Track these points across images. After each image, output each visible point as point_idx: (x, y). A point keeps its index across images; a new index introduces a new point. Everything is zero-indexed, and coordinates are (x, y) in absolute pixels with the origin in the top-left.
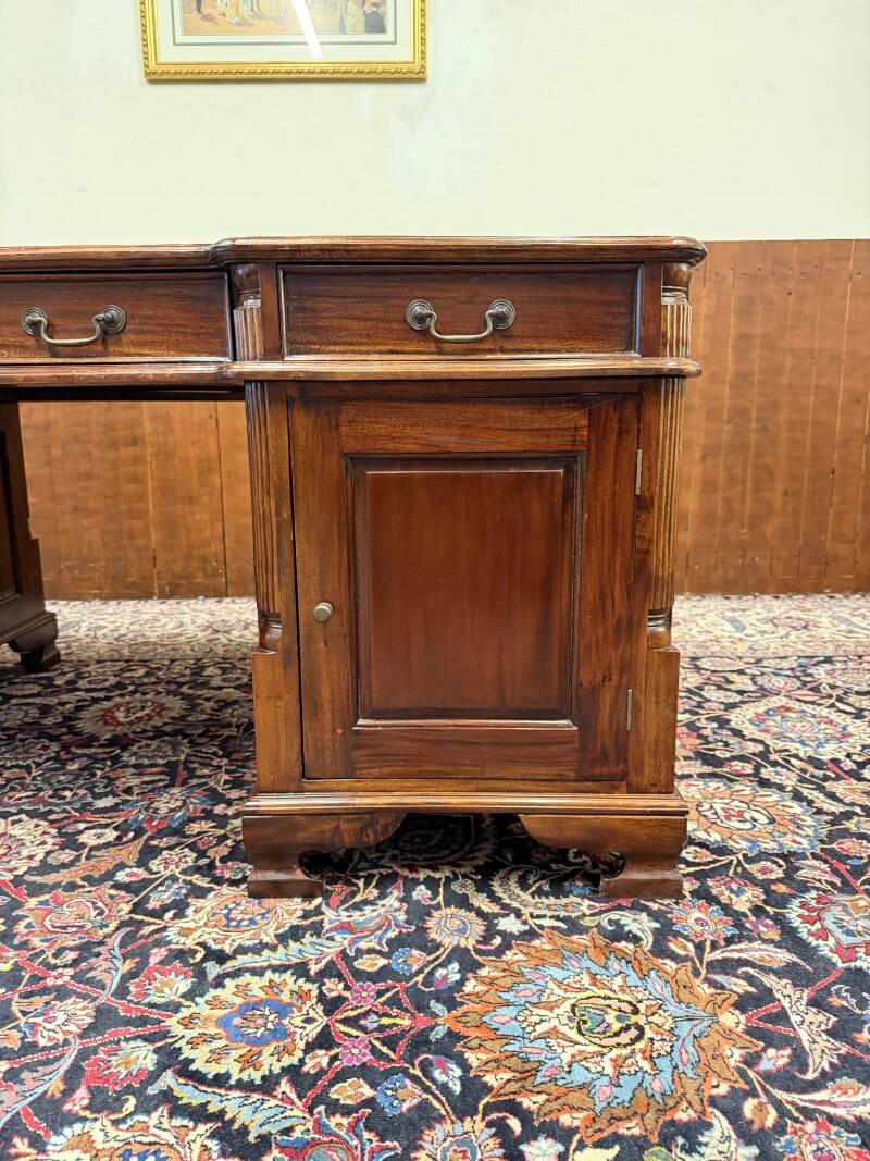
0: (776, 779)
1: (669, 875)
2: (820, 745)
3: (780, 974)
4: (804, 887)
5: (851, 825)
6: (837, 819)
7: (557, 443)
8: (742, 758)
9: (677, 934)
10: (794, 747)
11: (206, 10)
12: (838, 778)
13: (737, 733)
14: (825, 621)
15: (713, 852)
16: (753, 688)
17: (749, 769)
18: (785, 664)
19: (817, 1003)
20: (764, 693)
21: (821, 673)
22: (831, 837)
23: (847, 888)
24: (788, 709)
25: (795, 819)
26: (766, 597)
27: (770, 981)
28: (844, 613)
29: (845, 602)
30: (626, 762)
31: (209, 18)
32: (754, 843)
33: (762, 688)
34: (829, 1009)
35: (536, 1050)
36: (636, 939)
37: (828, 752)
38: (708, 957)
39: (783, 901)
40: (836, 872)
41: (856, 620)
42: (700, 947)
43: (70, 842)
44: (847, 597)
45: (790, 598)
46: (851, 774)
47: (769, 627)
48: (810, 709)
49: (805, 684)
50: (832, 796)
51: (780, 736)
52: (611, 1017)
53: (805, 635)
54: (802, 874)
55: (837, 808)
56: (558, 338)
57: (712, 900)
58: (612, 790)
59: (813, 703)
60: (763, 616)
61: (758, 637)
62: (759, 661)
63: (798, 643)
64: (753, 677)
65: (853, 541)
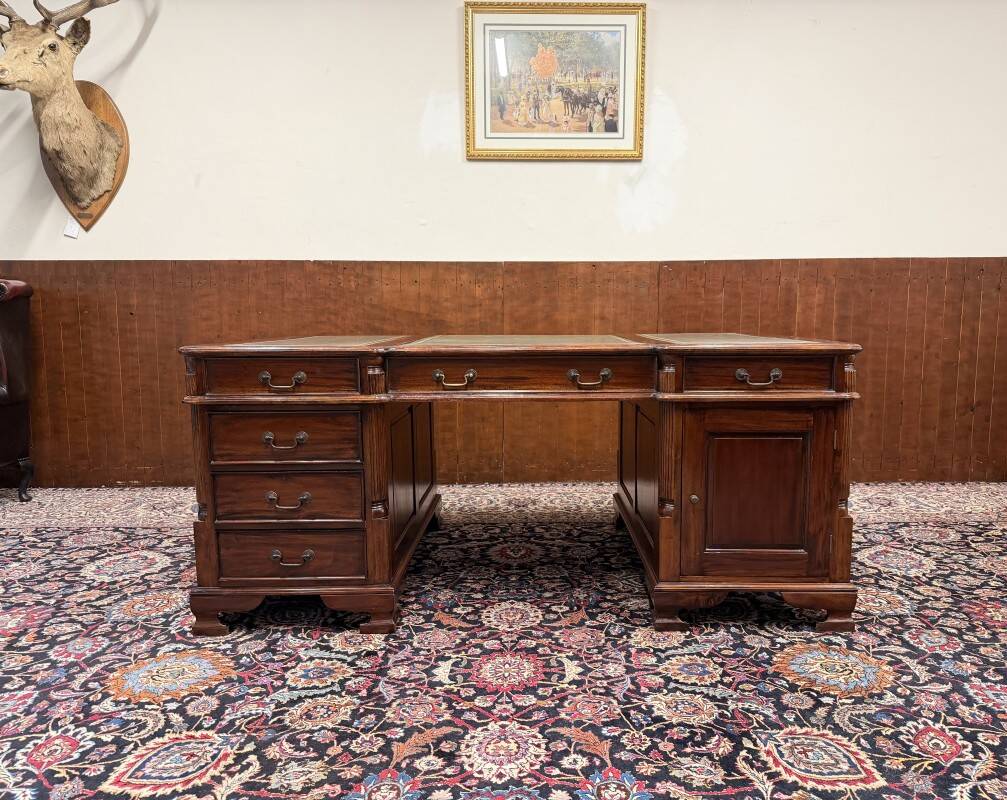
0: (888, 586)
1: (848, 620)
2: (908, 570)
3: (903, 655)
4: (909, 627)
5: (928, 604)
6: (921, 602)
7: (799, 427)
8: (867, 576)
9: (856, 643)
10: (894, 571)
11: (506, 117)
12: (919, 585)
13: (862, 564)
14: (902, 500)
15: (864, 614)
16: (865, 541)
17: (872, 581)
18: (881, 527)
19: (922, 663)
20: (872, 543)
21: (903, 532)
22: (919, 609)
23: (929, 627)
24: (888, 552)
25: (900, 602)
26: (861, 485)
27: (901, 657)
28: (912, 496)
29: (913, 488)
30: (829, 568)
31: (508, 123)
32: (882, 612)
33: (870, 540)
34: (926, 665)
35: (813, 676)
36: (839, 645)
37: (913, 573)
38: (871, 650)
39: (901, 632)
40: (923, 622)
41: (920, 500)
42: (867, 647)
43: (548, 611)
44: (913, 484)
45: (876, 485)
46: (926, 583)
47: (866, 504)
48: (900, 552)
49: (895, 538)
50: (918, 593)
51: (885, 565)
52: (838, 667)
53: (890, 509)
54: (907, 623)
55: (921, 598)
56: (800, 384)
57: (868, 632)
58: (822, 582)
59: (901, 548)
60: (861, 497)
61: (862, 511)
62: (865, 525)
63: (886, 514)
64: (864, 535)
65: (915, 448)
